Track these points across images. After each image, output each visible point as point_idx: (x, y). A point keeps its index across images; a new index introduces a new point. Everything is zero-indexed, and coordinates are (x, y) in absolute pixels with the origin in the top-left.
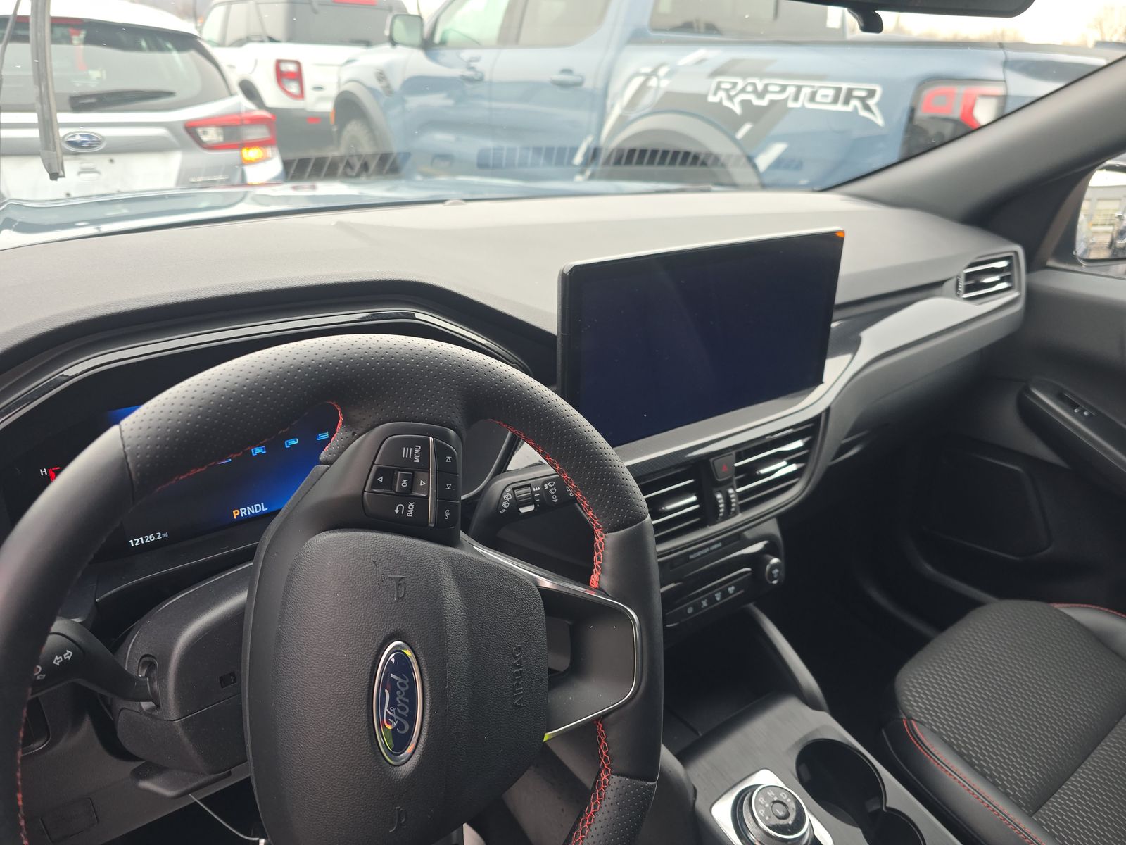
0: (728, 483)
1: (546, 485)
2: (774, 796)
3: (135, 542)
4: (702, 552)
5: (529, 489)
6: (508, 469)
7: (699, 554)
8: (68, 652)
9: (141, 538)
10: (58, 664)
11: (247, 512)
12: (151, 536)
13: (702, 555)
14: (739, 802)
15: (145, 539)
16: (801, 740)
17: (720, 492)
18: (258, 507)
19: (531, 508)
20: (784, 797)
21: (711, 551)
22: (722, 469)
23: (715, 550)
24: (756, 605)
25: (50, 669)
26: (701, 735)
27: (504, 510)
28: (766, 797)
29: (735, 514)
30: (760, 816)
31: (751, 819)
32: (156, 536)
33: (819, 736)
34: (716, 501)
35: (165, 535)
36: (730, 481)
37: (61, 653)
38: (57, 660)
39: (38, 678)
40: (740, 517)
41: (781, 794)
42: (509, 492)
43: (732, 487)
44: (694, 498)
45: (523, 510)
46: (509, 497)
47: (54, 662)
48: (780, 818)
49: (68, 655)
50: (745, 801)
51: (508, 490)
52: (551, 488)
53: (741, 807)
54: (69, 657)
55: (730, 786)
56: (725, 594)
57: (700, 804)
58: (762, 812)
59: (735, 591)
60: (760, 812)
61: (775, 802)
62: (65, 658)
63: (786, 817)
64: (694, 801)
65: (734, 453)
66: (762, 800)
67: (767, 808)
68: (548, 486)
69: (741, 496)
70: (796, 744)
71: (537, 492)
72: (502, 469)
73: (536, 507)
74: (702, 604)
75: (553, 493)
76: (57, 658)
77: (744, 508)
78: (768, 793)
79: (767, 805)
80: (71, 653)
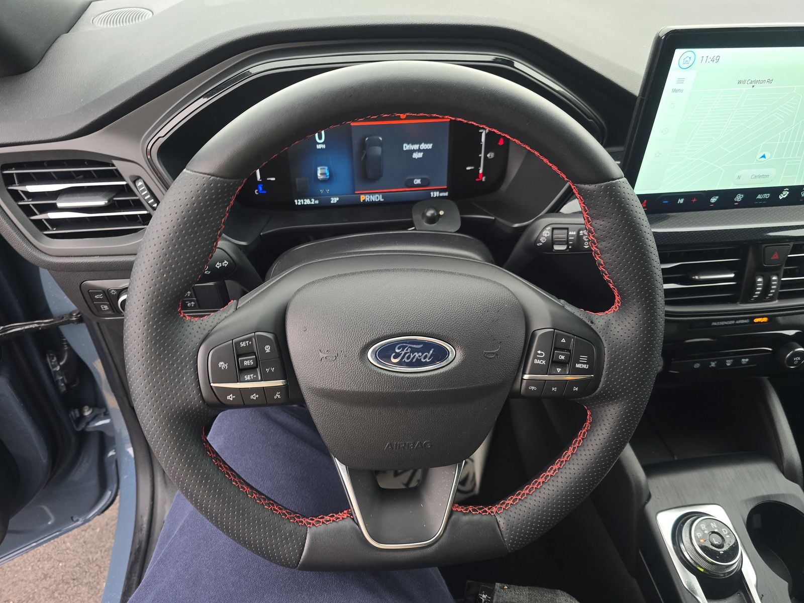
0: (775, 270)
1: (581, 232)
2: (715, 528)
3: (298, 202)
4: (726, 323)
5: (566, 231)
6: (561, 211)
7: (723, 323)
8: (225, 262)
9: (302, 201)
10: (218, 267)
11: (370, 199)
12: (308, 200)
13: (726, 325)
14: (683, 519)
15: (304, 202)
16: (763, 497)
17: (763, 276)
18: (377, 197)
19: (563, 248)
20: (724, 532)
21: (735, 324)
22: (774, 255)
23: (740, 324)
24: (769, 379)
25: (213, 268)
26: (676, 459)
27: (541, 244)
28: (708, 526)
29: (772, 299)
30: (696, 537)
31: (688, 535)
32: (311, 201)
33: (782, 500)
34: (754, 284)
35: (317, 202)
36: (778, 268)
37: (221, 262)
38: (218, 265)
39: (206, 272)
40: (776, 304)
41: (723, 530)
42: (549, 230)
43: (778, 275)
44: (732, 275)
45: (556, 247)
46: (548, 234)
47: (216, 266)
48: (713, 545)
49: (225, 264)
50: (689, 521)
51: (549, 228)
52: (585, 235)
53: (683, 524)
54: (226, 265)
55: (681, 505)
56: (737, 362)
57: (650, 507)
58: (699, 535)
59: (748, 363)
60: (698, 534)
61: (713, 532)
62: (223, 265)
63: (720, 546)
64: (646, 503)
65: (791, 244)
66: (703, 526)
67: (705, 534)
68: (583, 233)
69: (784, 285)
70: (757, 498)
71: (572, 236)
72: (556, 209)
73: (568, 248)
74: (710, 365)
75: (586, 240)
76: (218, 264)
77: (782, 296)
78: (712, 524)
79: (706, 532)
80: (228, 263)
